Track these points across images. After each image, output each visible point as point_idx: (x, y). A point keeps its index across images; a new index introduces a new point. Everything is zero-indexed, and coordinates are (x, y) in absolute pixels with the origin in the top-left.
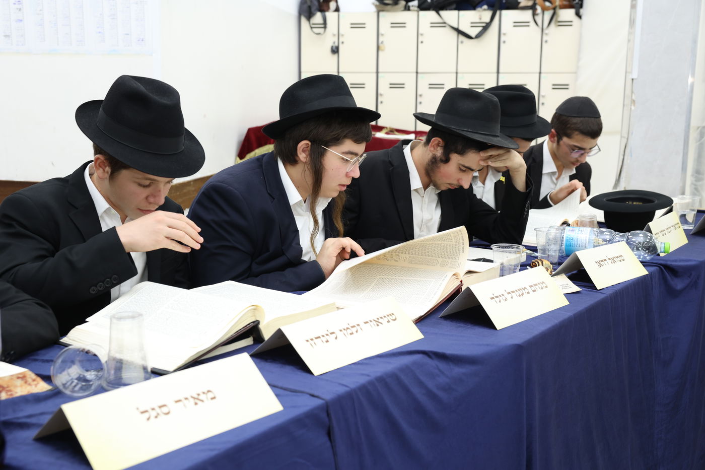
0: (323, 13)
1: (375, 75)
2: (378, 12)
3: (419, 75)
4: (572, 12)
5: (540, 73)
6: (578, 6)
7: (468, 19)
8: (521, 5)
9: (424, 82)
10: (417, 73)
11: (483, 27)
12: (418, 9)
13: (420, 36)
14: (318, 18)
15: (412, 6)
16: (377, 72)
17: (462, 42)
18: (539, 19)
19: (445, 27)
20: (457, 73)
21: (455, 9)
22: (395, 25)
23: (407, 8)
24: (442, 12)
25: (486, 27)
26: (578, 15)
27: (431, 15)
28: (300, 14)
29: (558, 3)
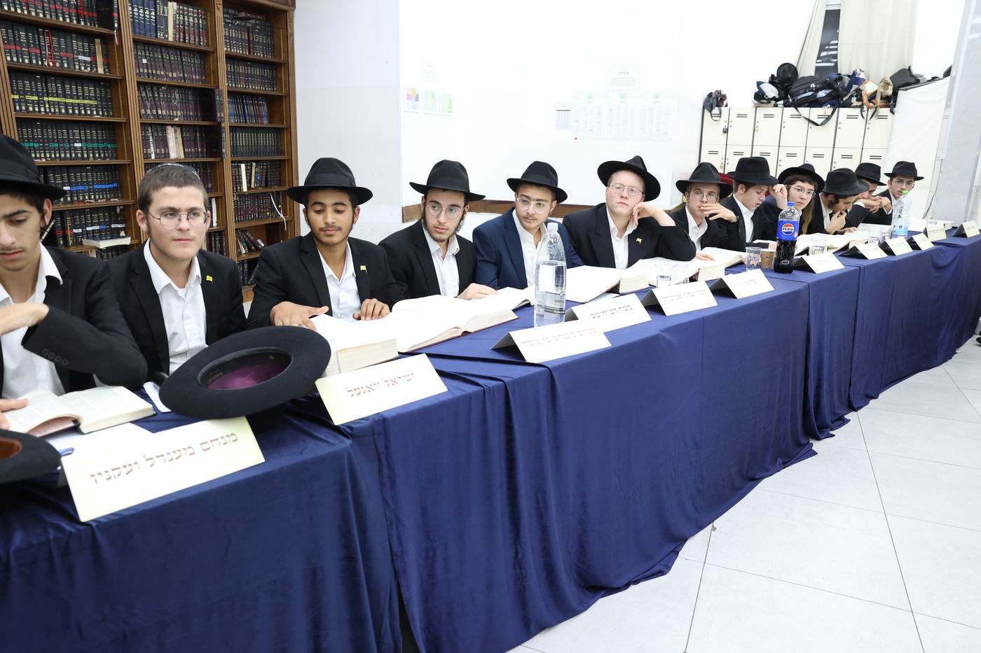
0: (719, 108)
1: (751, 147)
2: (756, 108)
3: (780, 148)
4: (888, 109)
5: (862, 149)
6: (893, 106)
7: (815, 113)
8: (853, 105)
9: (783, 152)
10: (778, 146)
11: (826, 118)
12: (783, 106)
13: (783, 123)
14: (716, 110)
15: (779, 104)
16: (753, 146)
17: (811, 128)
18: (865, 114)
19: (800, 117)
20: (805, 147)
21: (808, 107)
22: (766, 116)
23: (776, 105)
24: (799, 109)
25: (828, 118)
26: (892, 112)
27: (792, 110)
28: (704, 108)
29: (879, 104)
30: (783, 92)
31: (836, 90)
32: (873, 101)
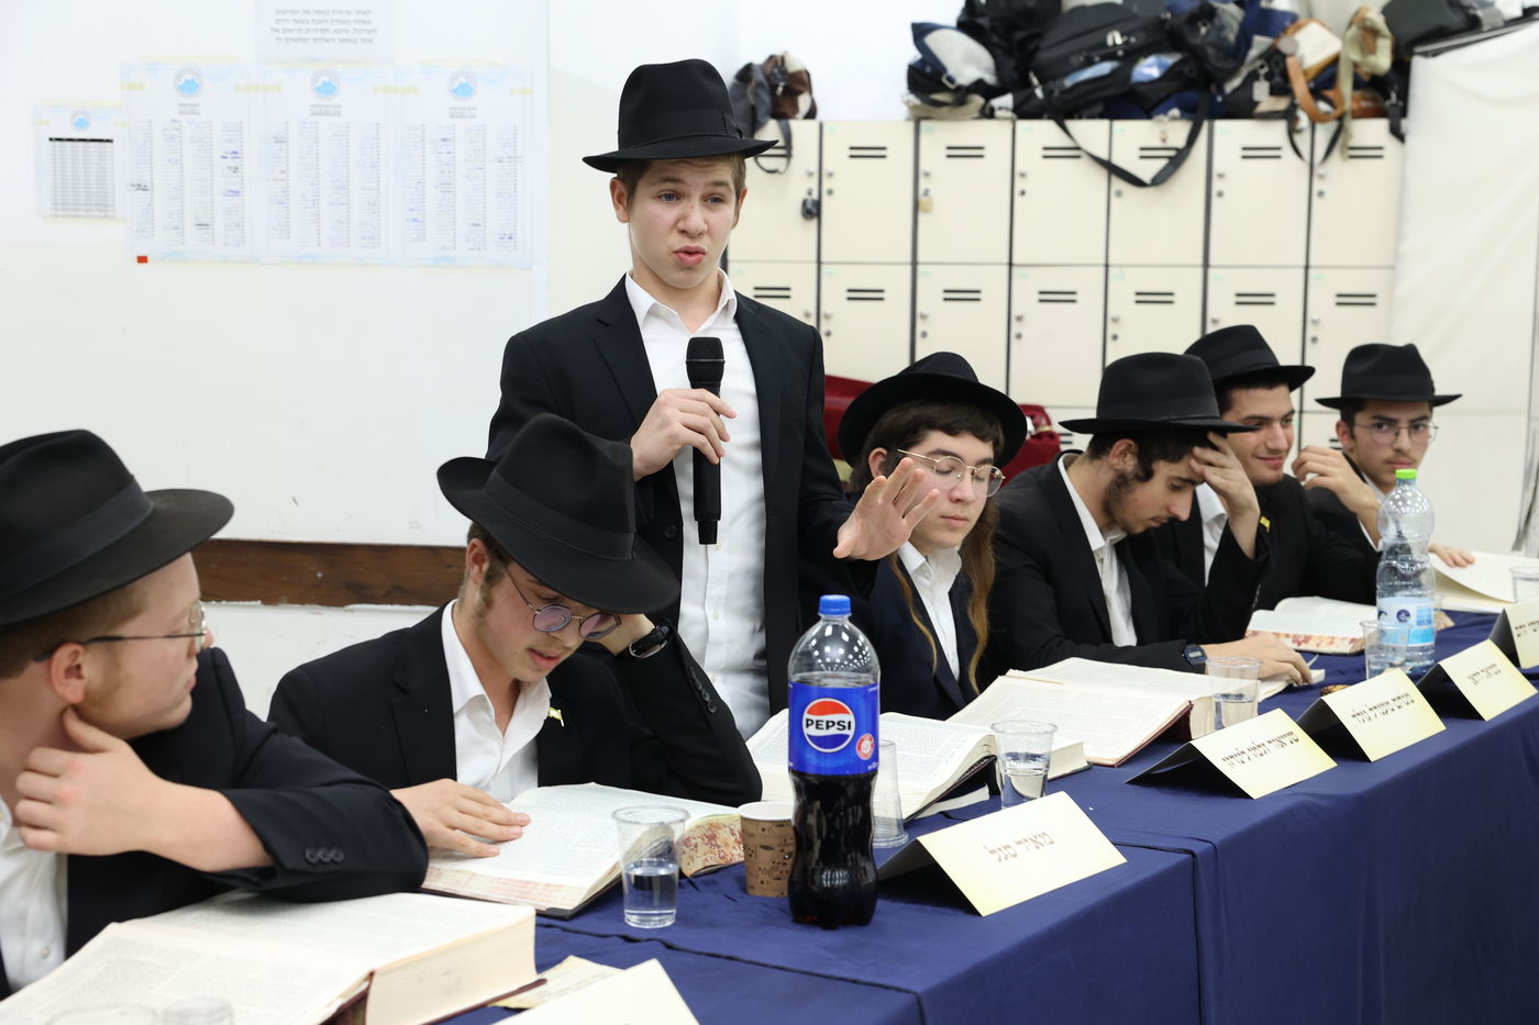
0: (783, 122)
1: (908, 270)
2: (917, 121)
3: (1015, 270)
4: (1383, 124)
5: (1307, 267)
6: (1396, 111)
7: (1131, 139)
8: (1261, 108)
9: (1027, 287)
10: (1011, 264)
11: (1169, 158)
12: (1014, 116)
13: (1017, 179)
14: (771, 129)
15: (1000, 108)
16: (914, 263)
17: (1119, 194)
18: (1303, 141)
19: (1078, 157)
20: (1107, 266)
21: (1102, 116)
22: (956, 152)
23: (987, 111)
24: (1072, 125)
25: (1177, 159)
26: (1397, 133)
27: (1042, 132)
29: (1348, 105)
30: (1010, 64)
31: (1193, 54)
32: (1330, 94)
